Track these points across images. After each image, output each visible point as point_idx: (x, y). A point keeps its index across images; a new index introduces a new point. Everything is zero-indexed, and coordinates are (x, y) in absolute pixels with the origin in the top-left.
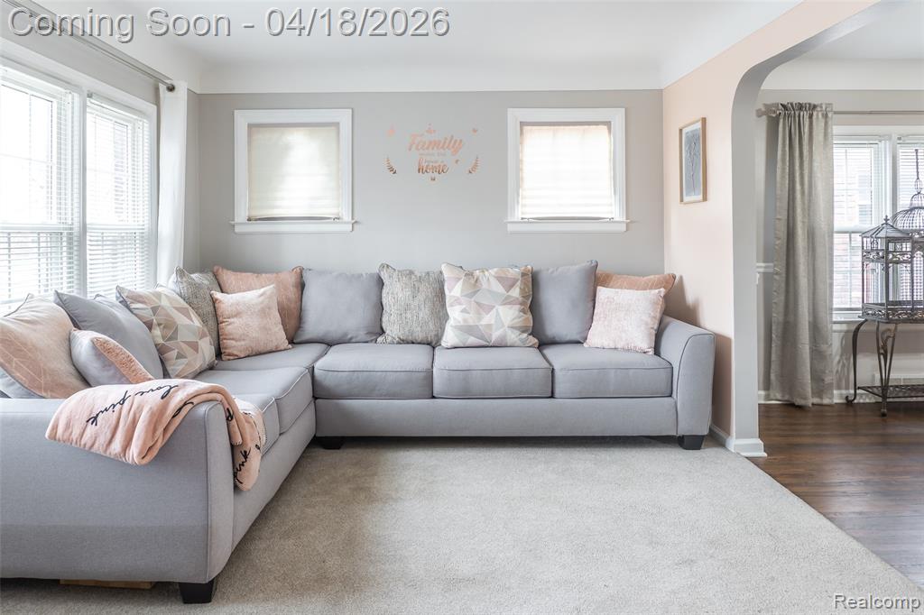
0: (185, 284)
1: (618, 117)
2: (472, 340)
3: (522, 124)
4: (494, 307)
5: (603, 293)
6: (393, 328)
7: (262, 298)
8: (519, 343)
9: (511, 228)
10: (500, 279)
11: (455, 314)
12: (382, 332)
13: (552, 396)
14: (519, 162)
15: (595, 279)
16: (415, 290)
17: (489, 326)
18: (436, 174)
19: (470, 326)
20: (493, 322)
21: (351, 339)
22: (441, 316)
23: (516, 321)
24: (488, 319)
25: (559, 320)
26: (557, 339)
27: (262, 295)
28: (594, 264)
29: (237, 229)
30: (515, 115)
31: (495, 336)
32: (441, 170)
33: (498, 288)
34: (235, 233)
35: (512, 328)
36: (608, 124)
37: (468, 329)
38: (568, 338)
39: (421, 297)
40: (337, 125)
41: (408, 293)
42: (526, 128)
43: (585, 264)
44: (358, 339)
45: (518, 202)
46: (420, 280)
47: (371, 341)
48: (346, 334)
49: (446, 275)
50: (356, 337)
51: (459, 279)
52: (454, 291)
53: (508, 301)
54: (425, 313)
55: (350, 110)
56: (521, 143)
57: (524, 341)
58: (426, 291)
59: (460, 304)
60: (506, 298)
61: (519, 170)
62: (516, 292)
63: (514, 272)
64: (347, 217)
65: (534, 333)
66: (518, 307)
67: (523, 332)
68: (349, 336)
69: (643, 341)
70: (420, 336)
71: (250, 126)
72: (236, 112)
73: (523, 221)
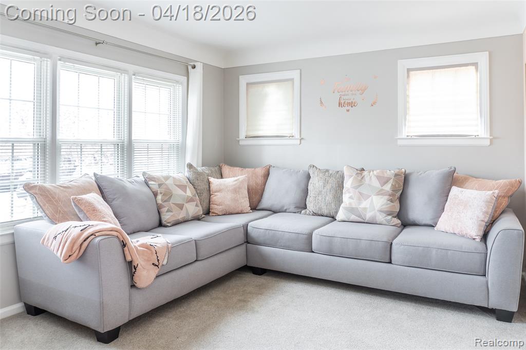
0: (192, 172)
1: (483, 58)
2: (353, 218)
3: (409, 70)
4: (370, 196)
5: (455, 190)
6: (311, 206)
7: (236, 182)
8: (385, 222)
9: (400, 142)
10: (378, 177)
11: (347, 198)
12: (305, 207)
13: (390, 262)
14: (406, 96)
15: (452, 180)
16: (326, 182)
17: (365, 209)
18: (350, 108)
19: (353, 208)
20: (368, 206)
21: (286, 210)
22: (339, 200)
23: (384, 207)
24: (365, 204)
26: (417, 222)
27: (236, 180)
28: (453, 169)
29: (241, 143)
30: (403, 64)
31: (368, 216)
32: (352, 104)
33: (376, 184)
34: (240, 145)
35: (381, 211)
36: (475, 65)
37: (351, 210)
38: (424, 222)
39: (329, 187)
40: (292, 80)
41: (321, 184)
42: (412, 73)
43: (446, 169)
44: (290, 210)
45: (405, 125)
46: (330, 176)
47: (298, 212)
48: (283, 207)
49: (346, 173)
50: (289, 209)
51: (352, 176)
52: (348, 184)
53: (380, 193)
54: (330, 198)
55: (299, 70)
56: (408, 83)
57: (388, 221)
58: (332, 182)
59: (349, 193)
60: (379, 191)
61: (406, 102)
62: (388, 187)
63: (390, 173)
64: (297, 136)
65: (399, 216)
66: (387, 197)
67: (389, 215)
68: (285, 208)
69: (475, 231)
70: (325, 212)
71: (248, 84)
72: (240, 77)
73: (409, 138)
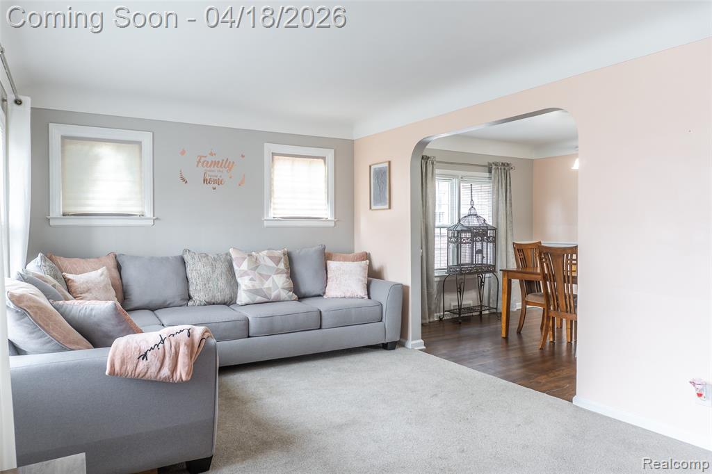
1: (330, 154)
2: (259, 299)
3: (273, 154)
4: (270, 276)
5: (332, 265)
6: (198, 295)
8: (287, 298)
9: (266, 224)
10: (271, 258)
11: (244, 283)
12: (190, 298)
13: (320, 328)
14: (271, 180)
15: (326, 257)
16: (214, 267)
17: (269, 289)
18: (216, 185)
19: (257, 290)
20: (271, 286)
21: (169, 304)
22: (235, 285)
23: (285, 284)
24: (268, 284)
25: (309, 283)
26: (307, 295)
28: (323, 247)
29: (52, 223)
30: (269, 148)
31: (273, 295)
32: (219, 182)
33: (271, 264)
34: (50, 226)
35: (284, 289)
36: (324, 158)
37: (256, 292)
38: (314, 294)
39: (218, 271)
40: (139, 143)
41: (209, 269)
42: (276, 157)
43: (318, 247)
44: (175, 304)
45: (271, 207)
46: (214, 259)
47: (184, 305)
48: (165, 301)
49: (234, 254)
50: (174, 302)
51: (245, 258)
52: (241, 267)
53: (278, 272)
54: (222, 283)
55: (151, 133)
56: (273, 167)
57: (290, 297)
58: (221, 267)
59: (248, 275)
60: (277, 271)
61: (271, 185)
62: (282, 266)
63: (279, 253)
64: (149, 214)
65: (295, 292)
66: (285, 275)
67: (290, 291)
68: (168, 303)
69: (361, 292)
70: (219, 298)
71: (64, 138)
72: (50, 124)
73: (275, 219)
